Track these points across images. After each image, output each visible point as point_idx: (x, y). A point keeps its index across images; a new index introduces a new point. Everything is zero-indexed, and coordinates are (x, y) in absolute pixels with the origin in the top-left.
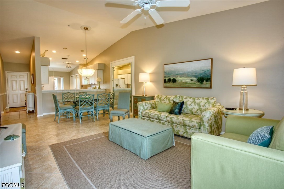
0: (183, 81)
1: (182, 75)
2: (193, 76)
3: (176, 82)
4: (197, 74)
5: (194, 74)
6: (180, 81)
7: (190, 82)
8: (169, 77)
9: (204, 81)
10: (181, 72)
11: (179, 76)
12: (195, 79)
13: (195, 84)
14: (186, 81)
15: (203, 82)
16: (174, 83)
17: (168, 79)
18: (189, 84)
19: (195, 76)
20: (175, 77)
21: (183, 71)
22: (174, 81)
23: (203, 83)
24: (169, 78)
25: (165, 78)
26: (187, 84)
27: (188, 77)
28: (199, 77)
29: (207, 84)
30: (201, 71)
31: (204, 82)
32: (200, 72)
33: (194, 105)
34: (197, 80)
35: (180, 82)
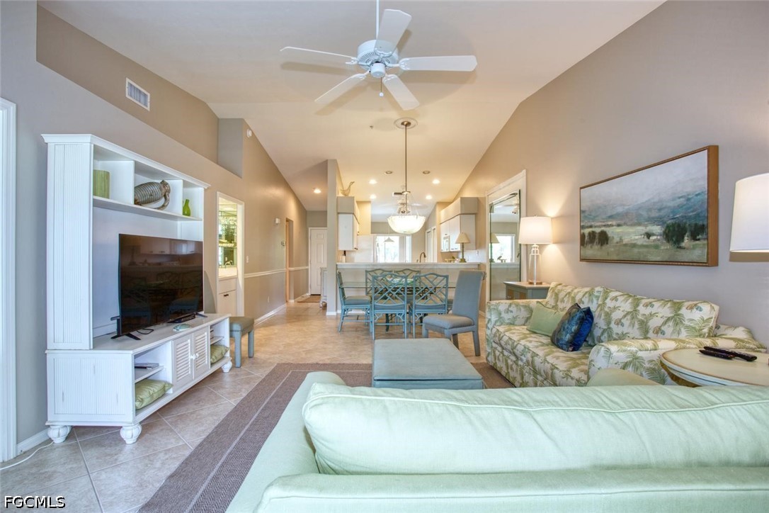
0: (626, 240)
1: (624, 218)
2: (653, 218)
3: (607, 243)
4: (663, 213)
5: (655, 214)
6: (617, 239)
7: (645, 243)
8: (591, 227)
9: (686, 238)
10: (620, 210)
11: (614, 223)
12: (657, 229)
13: (657, 247)
14: (633, 238)
15: (682, 239)
16: (604, 247)
17: (589, 234)
18: (641, 250)
19: (658, 218)
20: (605, 226)
21: (624, 205)
22: (603, 238)
23: (683, 244)
24: (590, 230)
25: (582, 231)
26: (636, 250)
27: (639, 224)
28: (669, 222)
29: (694, 248)
30: (674, 200)
31: (687, 241)
32: (671, 204)
33: (630, 326)
34: (664, 232)
35: (617, 243)
